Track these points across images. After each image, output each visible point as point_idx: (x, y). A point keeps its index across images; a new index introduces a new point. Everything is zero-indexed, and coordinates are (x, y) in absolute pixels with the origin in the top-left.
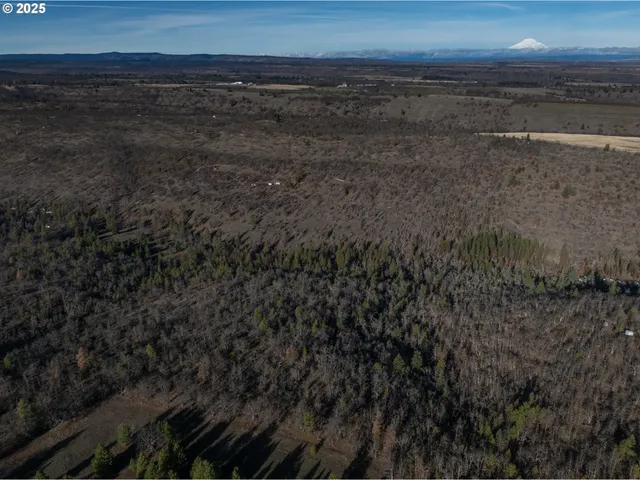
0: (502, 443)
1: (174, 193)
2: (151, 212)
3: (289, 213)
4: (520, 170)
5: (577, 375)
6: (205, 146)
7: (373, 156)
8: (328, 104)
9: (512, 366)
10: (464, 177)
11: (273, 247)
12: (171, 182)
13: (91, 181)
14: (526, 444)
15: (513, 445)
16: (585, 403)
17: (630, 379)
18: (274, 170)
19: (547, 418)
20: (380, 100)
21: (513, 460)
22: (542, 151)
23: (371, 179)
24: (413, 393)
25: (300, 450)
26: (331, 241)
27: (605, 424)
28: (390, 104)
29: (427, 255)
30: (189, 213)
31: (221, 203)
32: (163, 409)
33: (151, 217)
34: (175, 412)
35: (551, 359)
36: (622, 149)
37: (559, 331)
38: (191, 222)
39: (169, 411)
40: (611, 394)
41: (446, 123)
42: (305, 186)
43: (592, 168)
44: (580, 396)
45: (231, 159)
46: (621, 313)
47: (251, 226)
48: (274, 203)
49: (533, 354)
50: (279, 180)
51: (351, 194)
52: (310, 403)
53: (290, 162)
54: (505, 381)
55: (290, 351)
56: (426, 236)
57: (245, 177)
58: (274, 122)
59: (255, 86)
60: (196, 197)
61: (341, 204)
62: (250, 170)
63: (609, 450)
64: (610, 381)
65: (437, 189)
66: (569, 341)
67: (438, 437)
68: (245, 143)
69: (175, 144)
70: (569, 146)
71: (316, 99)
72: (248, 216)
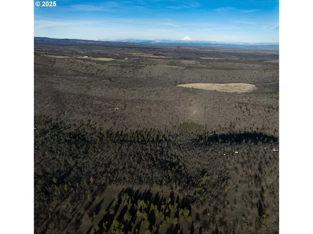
0: (200, 185)
1: (81, 113)
2: (75, 120)
3: (124, 119)
4: (192, 101)
5: (214, 167)
6: (87, 93)
7: (147, 97)
8: (123, 68)
9: (199, 166)
10: (176, 104)
11: (122, 132)
12: (78, 108)
13: (46, 107)
14: (205, 184)
15: (203, 185)
16: (216, 174)
17: (225, 167)
18: (115, 103)
19: (209, 178)
20: (141, 66)
21: (203, 188)
22: (197, 93)
23: (148, 106)
24: (178, 176)
25: (158, 193)
26: (140, 129)
27: (220, 178)
28: (145, 68)
29: (169, 131)
30: (89, 121)
31: (99, 117)
32: (121, 190)
33: (75, 122)
34: (124, 190)
35: (208, 163)
36: (219, 90)
37: (209, 156)
38: (91, 124)
39: (123, 190)
40: (221, 171)
41: (164, 76)
42: (127, 109)
43: (212, 99)
44: (215, 172)
45: (99, 99)
46: (222, 149)
47: (113, 125)
48: (118, 116)
49: (204, 162)
50: (118, 107)
51: (143, 112)
52: (156, 182)
53: (120, 100)
54: (198, 170)
55: (147, 170)
56: (168, 125)
57: (106, 106)
58: (109, 81)
59: (93, 59)
60: (90, 114)
61: (140, 115)
62: (107, 104)
63: (222, 183)
64: (221, 168)
65: (169, 109)
66: (211, 158)
67: (187, 186)
68: (102, 92)
69: (76, 92)
70: (204, 90)
71: (118, 66)
72: (111, 121)
